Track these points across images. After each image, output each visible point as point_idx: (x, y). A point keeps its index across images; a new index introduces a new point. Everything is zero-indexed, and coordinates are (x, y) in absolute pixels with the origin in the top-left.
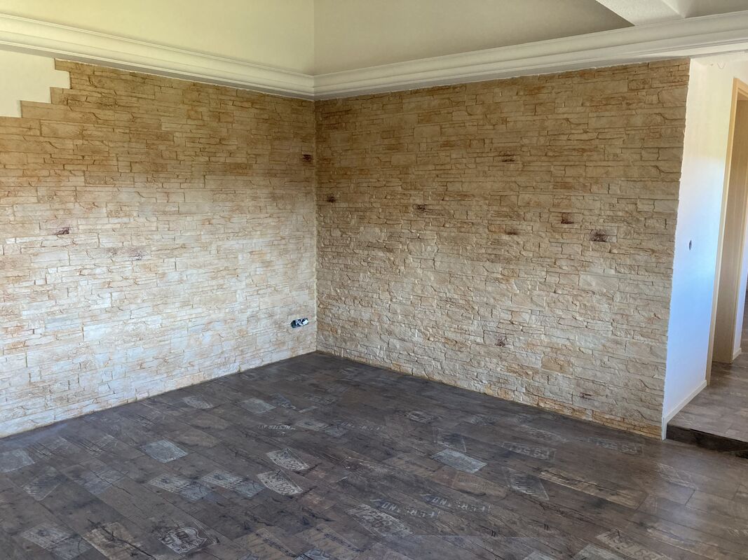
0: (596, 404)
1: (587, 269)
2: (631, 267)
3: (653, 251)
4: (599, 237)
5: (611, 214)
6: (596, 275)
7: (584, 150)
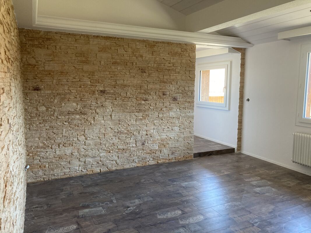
0: (176, 155)
1: (172, 110)
2: (183, 108)
3: (189, 102)
4: (175, 99)
5: (178, 91)
6: (174, 112)
7: (169, 70)
